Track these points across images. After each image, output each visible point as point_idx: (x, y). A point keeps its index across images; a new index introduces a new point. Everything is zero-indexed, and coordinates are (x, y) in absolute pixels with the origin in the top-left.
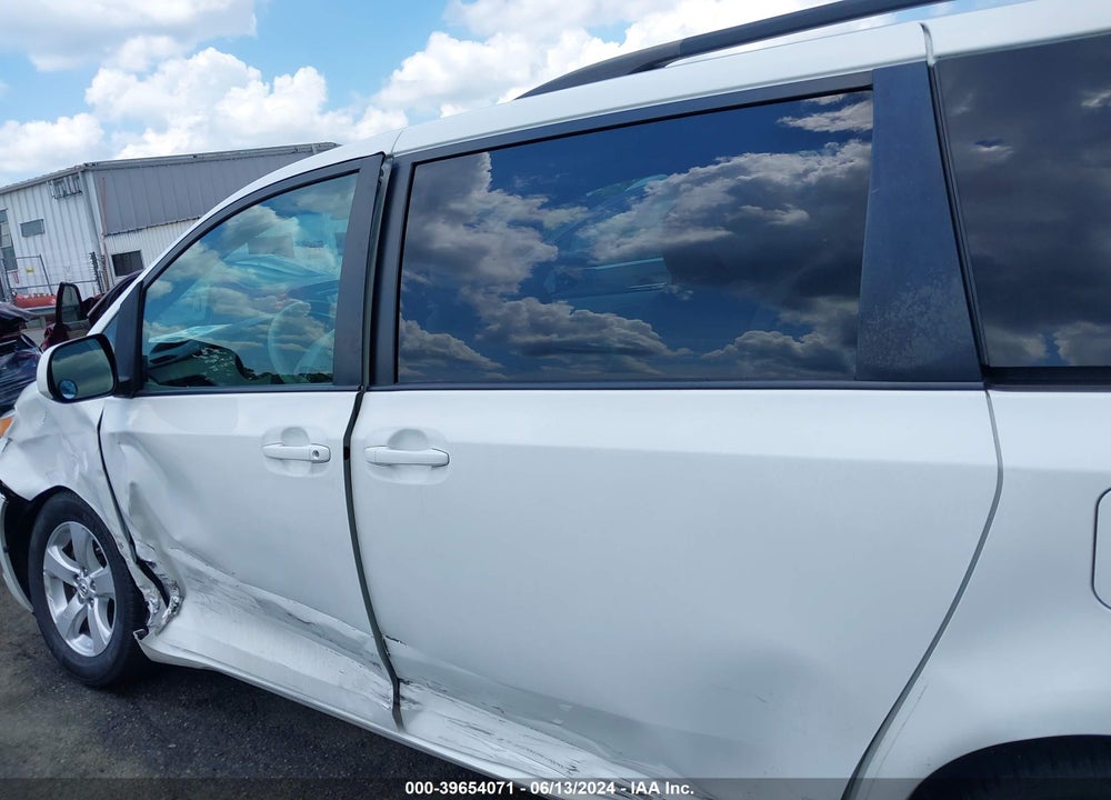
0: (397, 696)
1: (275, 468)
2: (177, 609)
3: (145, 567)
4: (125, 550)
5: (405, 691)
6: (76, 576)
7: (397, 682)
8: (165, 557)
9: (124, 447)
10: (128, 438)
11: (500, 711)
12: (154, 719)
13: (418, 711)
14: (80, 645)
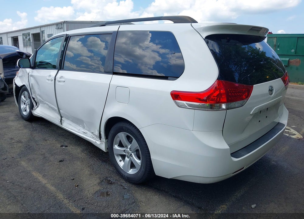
0: (61, 119)
1: (47, 81)
2: (38, 106)
3: (34, 99)
4: (31, 96)
5: (62, 119)
6: (25, 101)
7: (61, 117)
8: (37, 97)
9: (31, 77)
10: (32, 76)
11: (72, 121)
12: (33, 126)
13: (64, 122)
14: (25, 113)
